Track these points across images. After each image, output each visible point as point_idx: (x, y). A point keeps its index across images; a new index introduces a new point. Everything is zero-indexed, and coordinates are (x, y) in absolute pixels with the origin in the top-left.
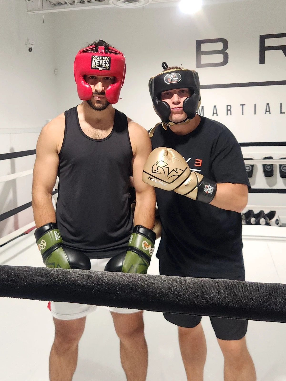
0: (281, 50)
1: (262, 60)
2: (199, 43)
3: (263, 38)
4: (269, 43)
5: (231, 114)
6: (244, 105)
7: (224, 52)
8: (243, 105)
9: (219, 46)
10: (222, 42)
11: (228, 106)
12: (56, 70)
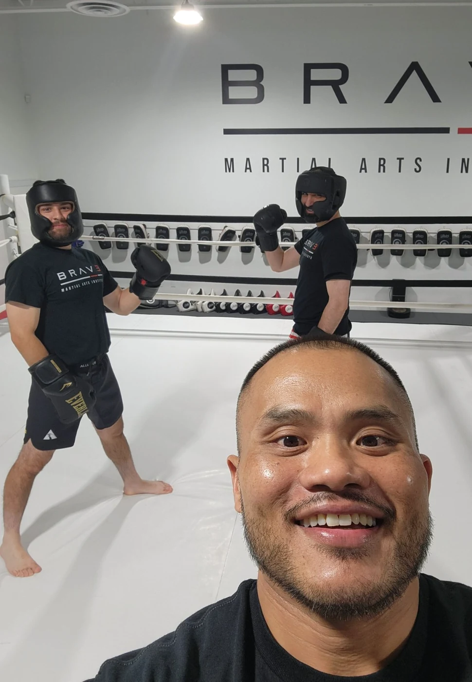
0: (330, 87)
1: (307, 100)
2: (225, 69)
3: (308, 68)
4: (316, 75)
5: (268, 171)
6: (285, 159)
7: (258, 83)
8: (283, 159)
9: (252, 75)
10: (255, 69)
11: (264, 159)
12: (27, 97)
